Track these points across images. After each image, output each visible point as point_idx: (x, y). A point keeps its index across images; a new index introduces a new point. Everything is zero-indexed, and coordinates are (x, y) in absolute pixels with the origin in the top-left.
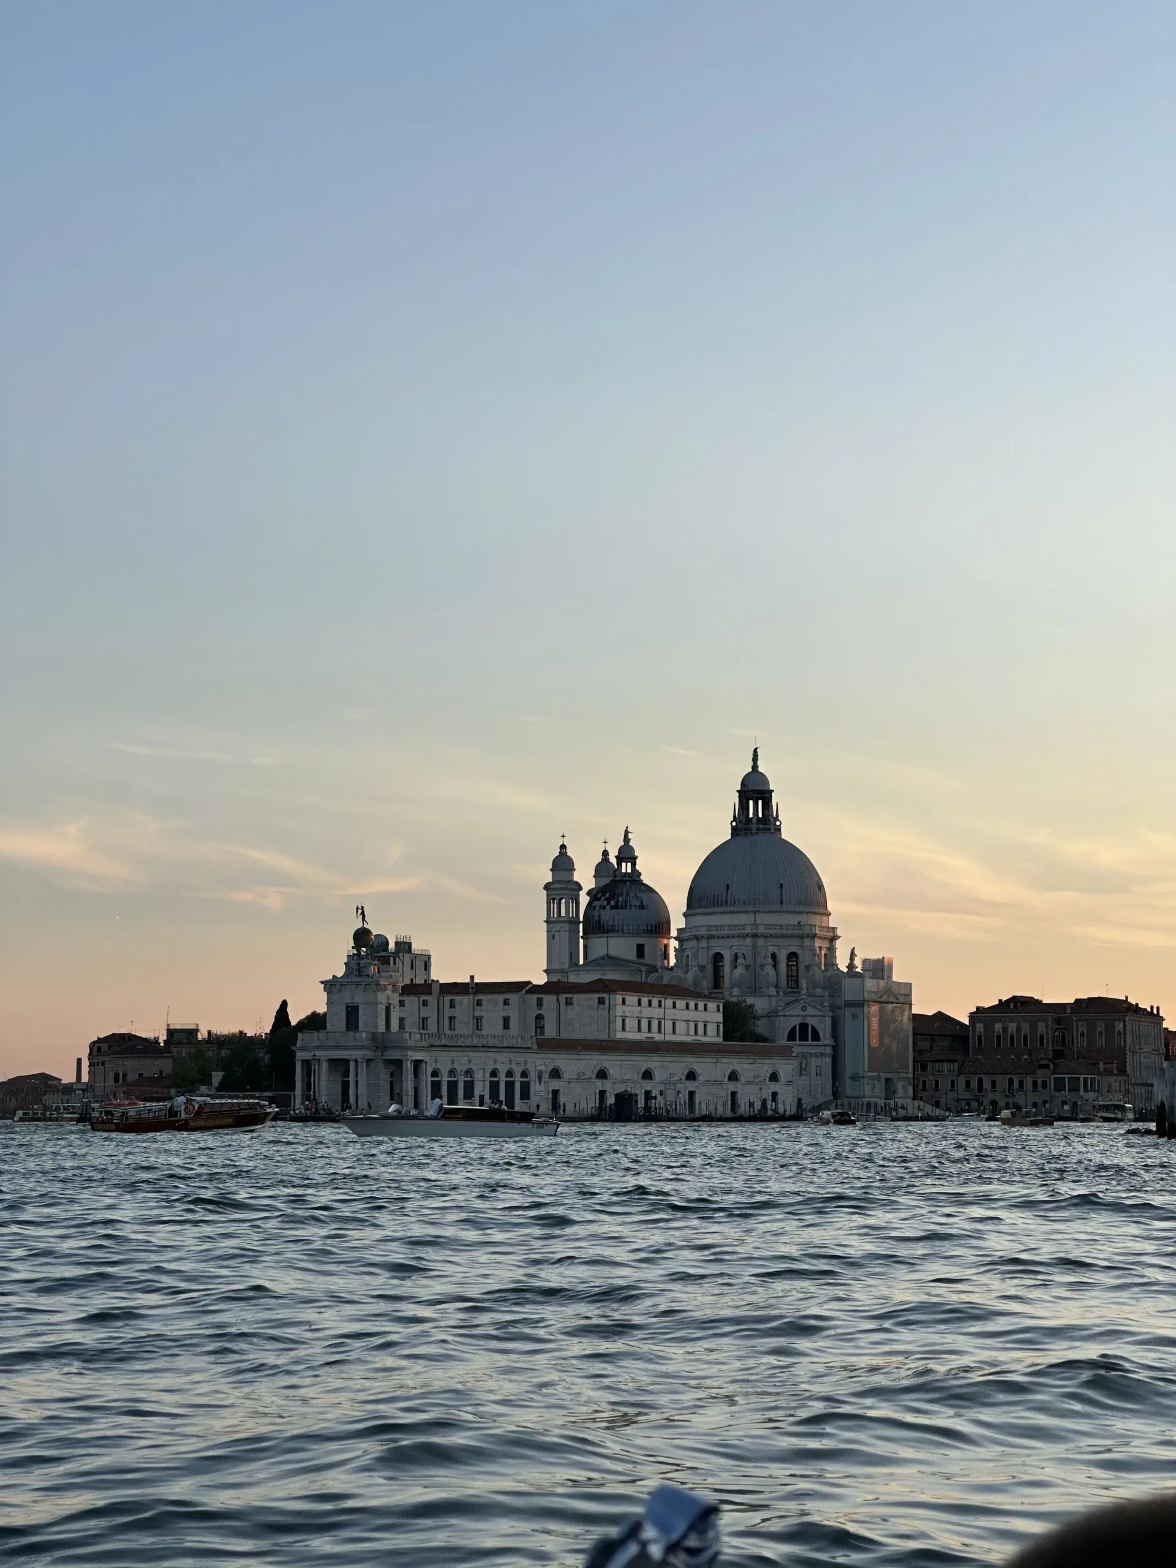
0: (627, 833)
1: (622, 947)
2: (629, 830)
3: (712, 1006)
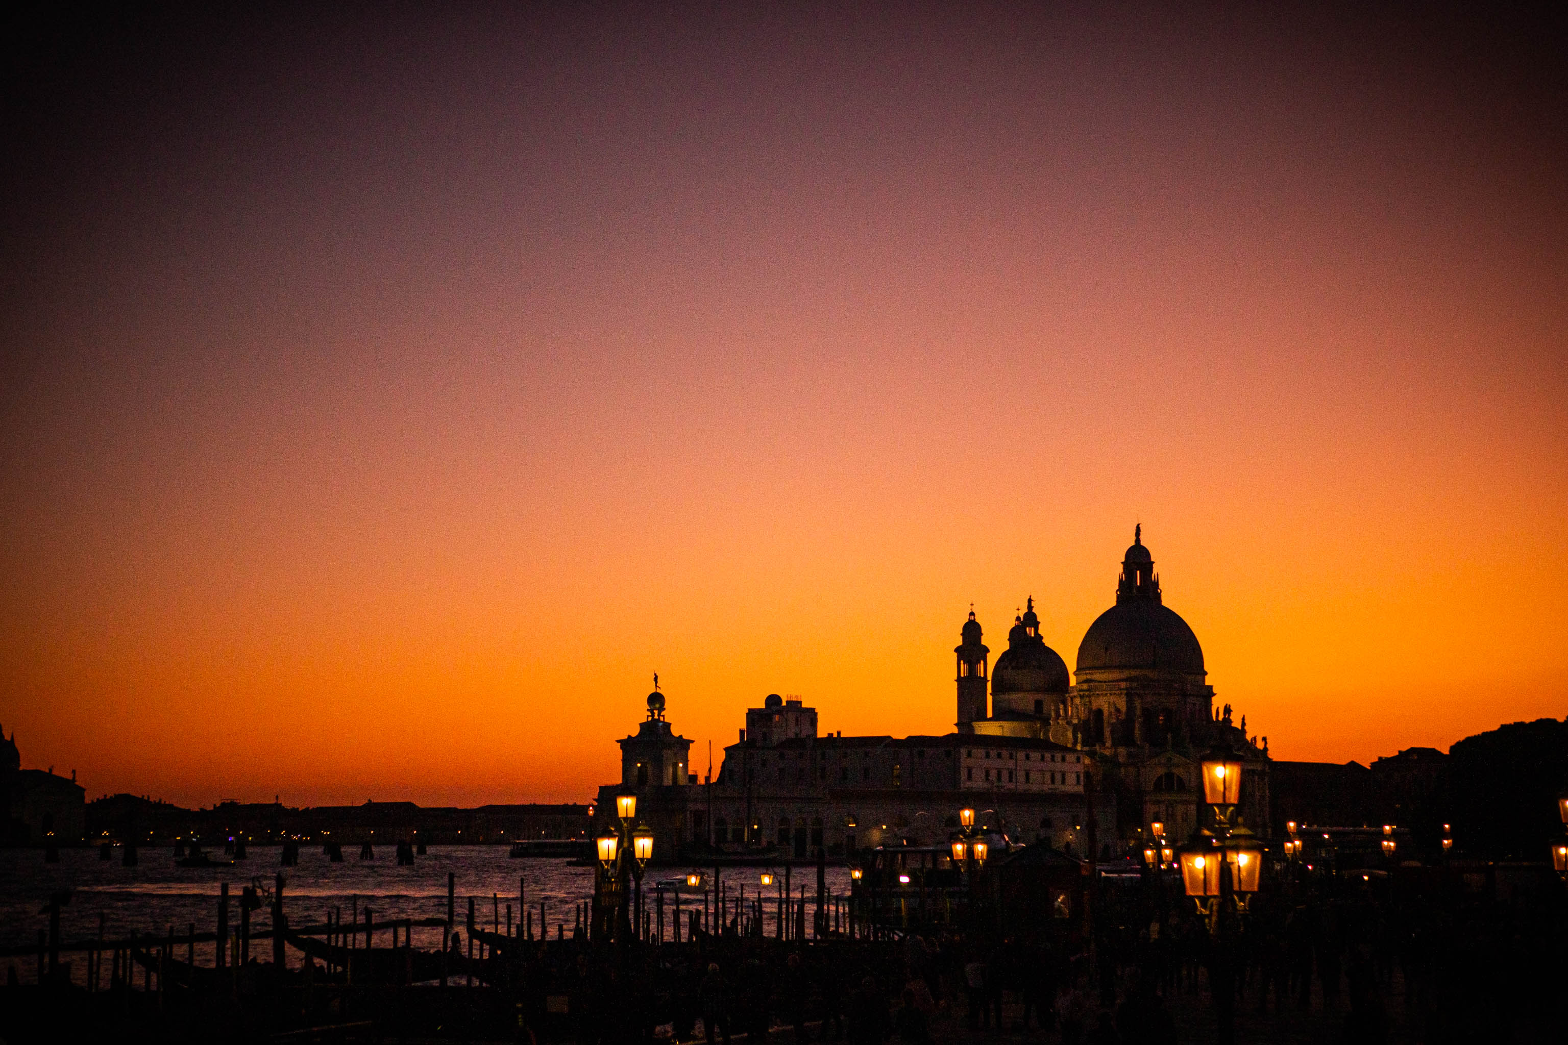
0: (1030, 601)
1: (1020, 700)
2: (1032, 598)
3: (1071, 757)
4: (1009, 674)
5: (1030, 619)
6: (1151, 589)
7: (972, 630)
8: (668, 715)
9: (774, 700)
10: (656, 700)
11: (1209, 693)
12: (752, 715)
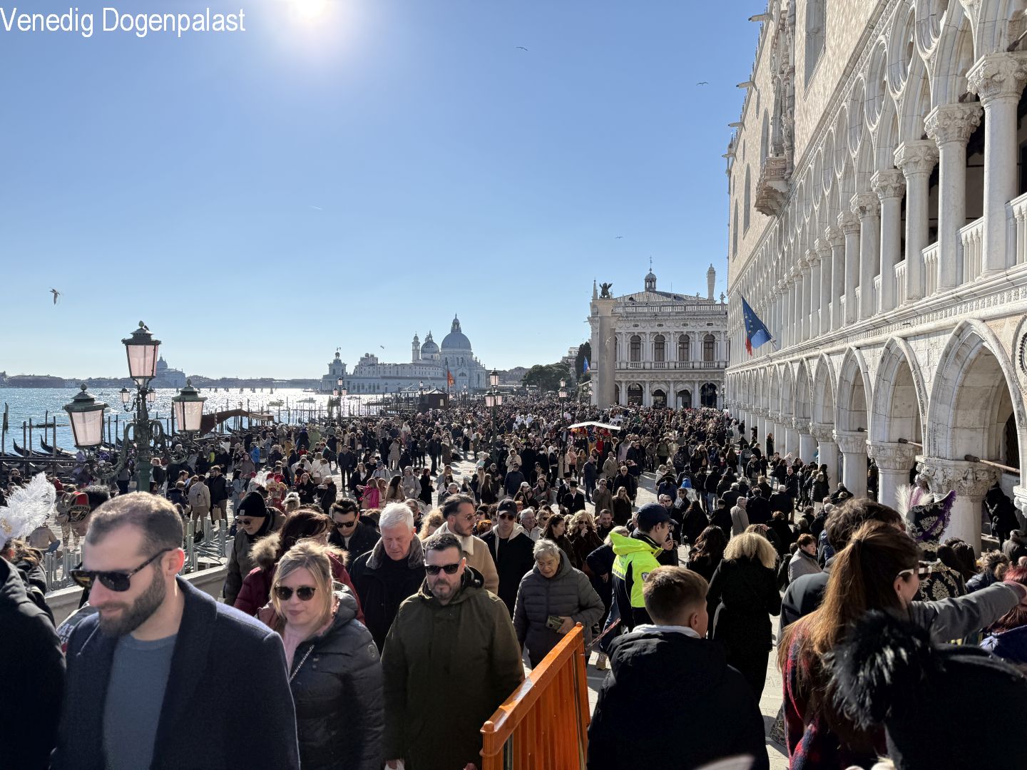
1: (428, 355)
2: (431, 331)
3: (440, 369)
4: (425, 349)
5: (430, 336)
6: (459, 330)
7: (416, 338)
8: (340, 358)
9: (367, 355)
10: (338, 354)
11: (472, 354)
12: (362, 359)
